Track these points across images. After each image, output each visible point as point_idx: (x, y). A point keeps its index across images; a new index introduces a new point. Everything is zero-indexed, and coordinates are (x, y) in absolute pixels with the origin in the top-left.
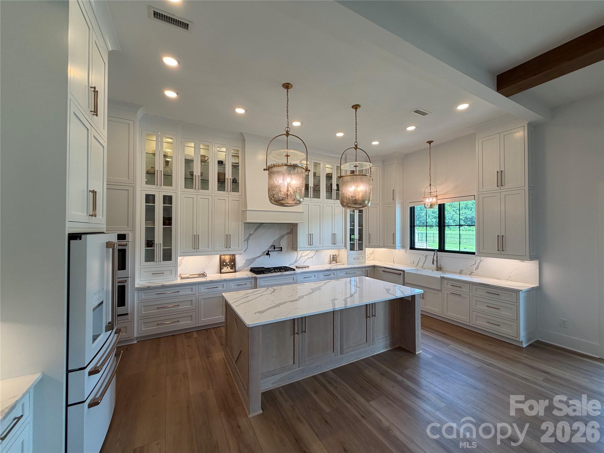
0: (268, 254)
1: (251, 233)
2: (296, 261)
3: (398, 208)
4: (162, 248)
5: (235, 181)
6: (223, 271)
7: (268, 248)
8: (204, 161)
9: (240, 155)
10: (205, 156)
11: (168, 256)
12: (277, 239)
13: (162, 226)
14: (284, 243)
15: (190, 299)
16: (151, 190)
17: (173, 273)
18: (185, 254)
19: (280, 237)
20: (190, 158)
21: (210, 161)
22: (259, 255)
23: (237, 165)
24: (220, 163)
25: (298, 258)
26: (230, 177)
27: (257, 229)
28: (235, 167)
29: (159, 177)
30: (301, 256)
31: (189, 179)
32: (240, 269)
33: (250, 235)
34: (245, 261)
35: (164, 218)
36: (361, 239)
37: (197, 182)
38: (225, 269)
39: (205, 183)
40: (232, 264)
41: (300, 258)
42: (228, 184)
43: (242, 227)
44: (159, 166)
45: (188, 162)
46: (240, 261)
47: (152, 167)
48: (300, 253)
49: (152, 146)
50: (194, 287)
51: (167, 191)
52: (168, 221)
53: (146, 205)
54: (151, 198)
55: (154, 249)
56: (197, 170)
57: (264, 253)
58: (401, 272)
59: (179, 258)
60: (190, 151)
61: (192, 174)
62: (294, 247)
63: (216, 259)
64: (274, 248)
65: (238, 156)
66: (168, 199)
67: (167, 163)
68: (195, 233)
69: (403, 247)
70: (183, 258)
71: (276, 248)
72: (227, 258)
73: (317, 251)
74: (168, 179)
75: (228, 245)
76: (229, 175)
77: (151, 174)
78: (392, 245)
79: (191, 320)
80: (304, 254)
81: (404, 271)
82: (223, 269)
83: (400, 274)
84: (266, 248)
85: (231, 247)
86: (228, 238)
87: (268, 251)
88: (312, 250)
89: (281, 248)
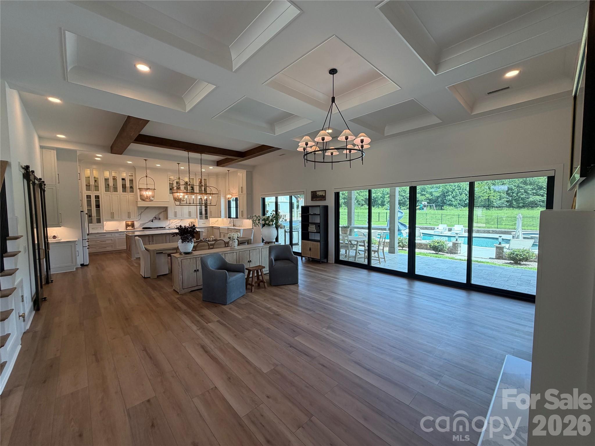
0: (152, 221)
1: (142, 211)
2: (169, 225)
3: (223, 200)
4: (96, 218)
5: (131, 187)
6: (127, 229)
7: (152, 218)
8: (114, 179)
9: (133, 175)
10: (115, 177)
11: (99, 221)
12: (158, 214)
13: (95, 209)
14: (161, 216)
15: (111, 239)
16: (89, 193)
17: (102, 228)
18: (107, 220)
19: (159, 213)
20: (107, 178)
21: (117, 179)
22: (148, 221)
23: (132, 180)
24: (123, 179)
25: (170, 223)
26: (129, 186)
27: (146, 209)
28: (131, 181)
29: (92, 188)
30: (172, 223)
31: (107, 186)
32: (137, 228)
33: (142, 212)
34: (139, 224)
35: (96, 205)
36: (206, 213)
37: (112, 189)
38: (129, 228)
39: (115, 189)
40: (133, 225)
41: (171, 223)
42: (128, 189)
43: (136, 208)
44: (92, 183)
45: (106, 180)
46: (137, 224)
47: (88, 183)
48: (171, 221)
49: (88, 172)
50: (112, 234)
51: (97, 193)
52: (98, 206)
53: (87, 200)
54: (89, 196)
55: (92, 219)
56: (111, 183)
57: (150, 220)
58: (219, 228)
59: (105, 223)
60: (107, 174)
61: (108, 185)
62: (167, 218)
63: (124, 223)
64: (156, 218)
65: (133, 176)
66: (97, 197)
67: (96, 181)
68: (112, 211)
69: (226, 217)
70: (106, 223)
71: (157, 218)
72: (130, 223)
73: (182, 220)
74: (97, 188)
75: (129, 217)
76: (128, 185)
77: (88, 186)
78: (220, 216)
79: (112, 247)
80: (173, 221)
81: (219, 227)
82: (127, 228)
83: (218, 229)
84: (151, 219)
85: (131, 217)
86: (129, 214)
87: (152, 220)
88: (179, 219)
89: (160, 218)
